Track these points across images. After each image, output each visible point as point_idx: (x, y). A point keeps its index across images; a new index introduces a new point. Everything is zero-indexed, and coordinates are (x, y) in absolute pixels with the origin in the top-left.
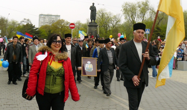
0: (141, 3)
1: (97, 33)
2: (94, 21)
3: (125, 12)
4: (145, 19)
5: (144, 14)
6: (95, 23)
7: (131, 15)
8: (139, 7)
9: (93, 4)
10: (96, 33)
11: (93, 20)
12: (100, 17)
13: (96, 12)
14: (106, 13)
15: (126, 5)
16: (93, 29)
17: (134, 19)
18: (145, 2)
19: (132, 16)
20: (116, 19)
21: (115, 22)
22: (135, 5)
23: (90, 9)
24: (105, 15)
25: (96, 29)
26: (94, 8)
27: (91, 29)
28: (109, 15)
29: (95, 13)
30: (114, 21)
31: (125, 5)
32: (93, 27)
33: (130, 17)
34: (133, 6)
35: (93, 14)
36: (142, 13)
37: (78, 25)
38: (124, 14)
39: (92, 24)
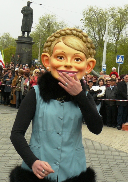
0: (116, 11)
2: (28, 34)
3: (88, 23)
4: (120, 38)
5: (119, 29)
7: (97, 30)
8: (113, 16)
9: (29, 3)
10: (29, 56)
11: (26, 33)
12: (44, 30)
13: (32, 18)
14: (56, 23)
15: (90, 11)
16: (25, 48)
17: (103, 36)
18: (123, 9)
19: (99, 31)
22: (106, 13)
23: (22, 12)
24: (54, 27)
25: (29, 50)
26: (29, 10)
27: (21, 49)
31: (88, 11)
33: (95, 32)
34: (103, 15)
35: (26, 22)
36: (116, 28)
37: (6, 40)
38: (85, 26)
39: (24, 40)
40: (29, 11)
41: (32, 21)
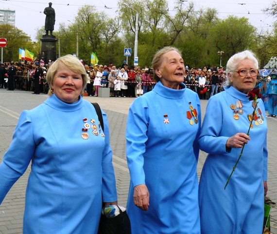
1: (55, 53)
2: (51, 32)
6: (53, 35)
9: (50, 4)
10: (53, 52)
14: (97, 14)
16: (49, 46)
20: (113, 26)
21: (111, 31)
23: (44, 13)
24: (95, 18)
25: (53, 47)
26: (51, 10)
27: (45, 47)
28: (101, 18)
29: (52, 19)
30: (108, 31)
32: (49, 43)
35: (49, 22)
38: (121, 17)
39: (47, 38)
40: (51, 12)
41: (54, 21)
